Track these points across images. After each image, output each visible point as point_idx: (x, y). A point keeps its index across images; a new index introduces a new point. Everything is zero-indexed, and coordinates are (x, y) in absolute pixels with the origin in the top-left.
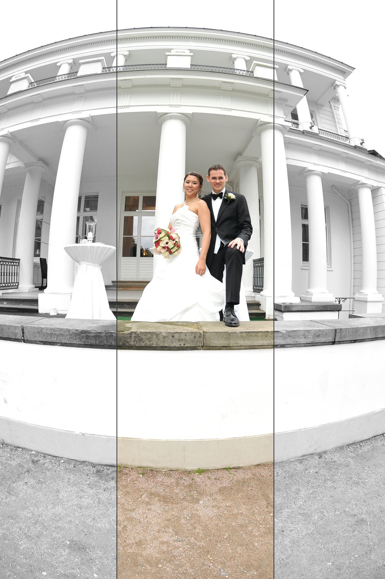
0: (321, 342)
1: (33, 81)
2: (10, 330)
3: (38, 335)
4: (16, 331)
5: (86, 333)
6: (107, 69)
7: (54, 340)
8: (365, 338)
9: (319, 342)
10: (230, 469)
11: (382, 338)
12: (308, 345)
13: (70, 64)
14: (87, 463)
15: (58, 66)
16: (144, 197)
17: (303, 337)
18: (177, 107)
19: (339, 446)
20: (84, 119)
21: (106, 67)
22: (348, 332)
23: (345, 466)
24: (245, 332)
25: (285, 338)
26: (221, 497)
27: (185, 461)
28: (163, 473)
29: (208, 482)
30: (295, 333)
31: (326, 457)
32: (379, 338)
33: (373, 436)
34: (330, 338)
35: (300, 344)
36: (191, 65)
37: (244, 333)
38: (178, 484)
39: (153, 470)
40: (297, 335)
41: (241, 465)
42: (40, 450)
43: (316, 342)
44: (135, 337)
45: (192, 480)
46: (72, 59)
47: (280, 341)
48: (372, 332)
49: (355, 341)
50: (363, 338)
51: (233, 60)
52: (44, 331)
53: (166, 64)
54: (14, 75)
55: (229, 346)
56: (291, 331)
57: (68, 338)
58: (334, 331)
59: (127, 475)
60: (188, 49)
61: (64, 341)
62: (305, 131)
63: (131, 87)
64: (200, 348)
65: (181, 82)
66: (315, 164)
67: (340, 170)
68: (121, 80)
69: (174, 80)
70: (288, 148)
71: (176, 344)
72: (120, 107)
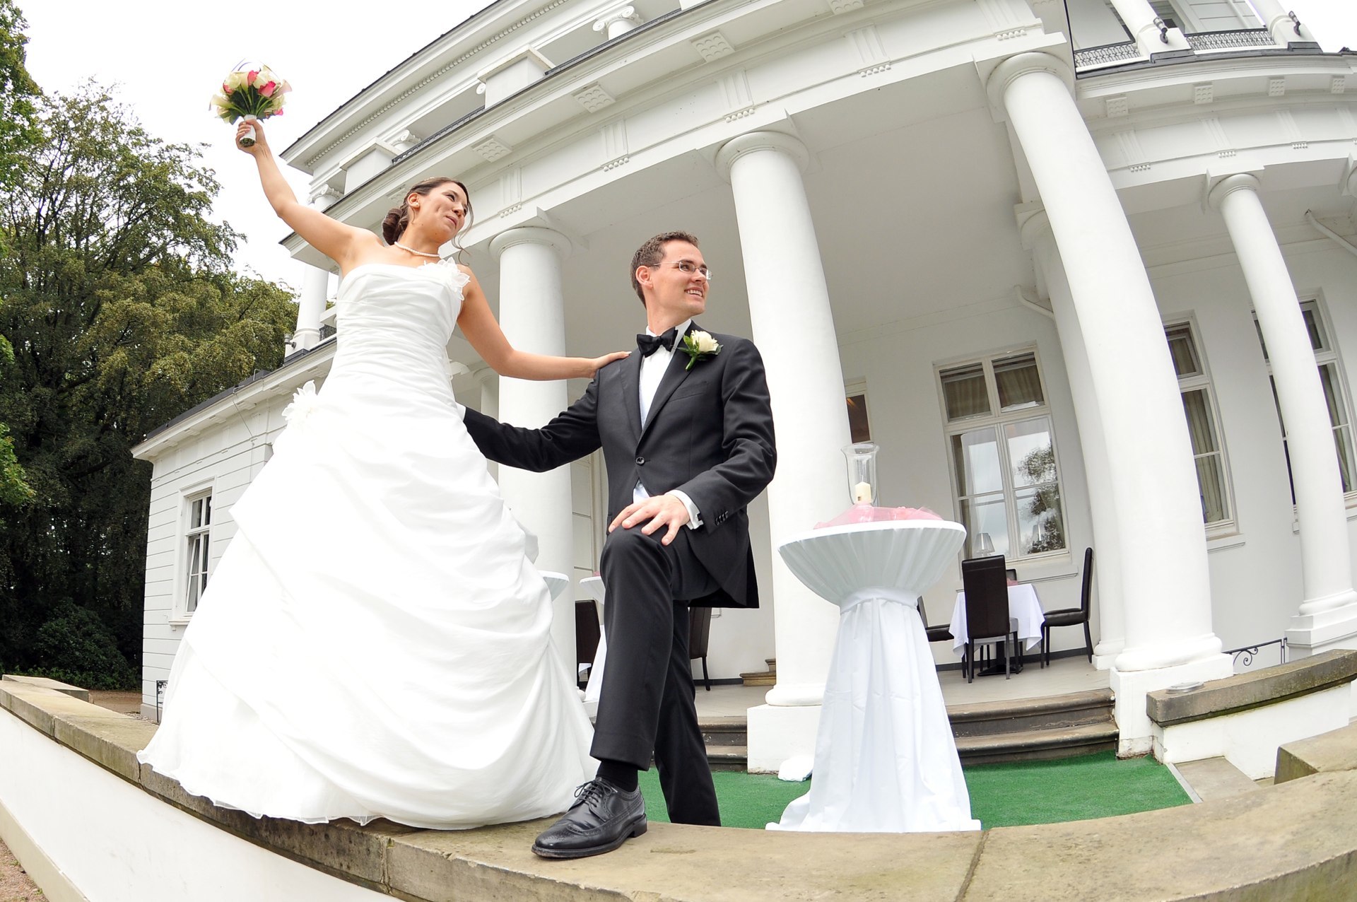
20: (528, 224)
24: (496, 869)
37: (490, 871)
62: (1155, 57)
63: (614, 101)
64: (385, 889)
65: (723, 39)
66: (1224, 153)
67: (1290, 144)
68: (575, 94)
69: (702, 41)
70: (1137, 129)
71: (333, 861)
72: (607, 165)
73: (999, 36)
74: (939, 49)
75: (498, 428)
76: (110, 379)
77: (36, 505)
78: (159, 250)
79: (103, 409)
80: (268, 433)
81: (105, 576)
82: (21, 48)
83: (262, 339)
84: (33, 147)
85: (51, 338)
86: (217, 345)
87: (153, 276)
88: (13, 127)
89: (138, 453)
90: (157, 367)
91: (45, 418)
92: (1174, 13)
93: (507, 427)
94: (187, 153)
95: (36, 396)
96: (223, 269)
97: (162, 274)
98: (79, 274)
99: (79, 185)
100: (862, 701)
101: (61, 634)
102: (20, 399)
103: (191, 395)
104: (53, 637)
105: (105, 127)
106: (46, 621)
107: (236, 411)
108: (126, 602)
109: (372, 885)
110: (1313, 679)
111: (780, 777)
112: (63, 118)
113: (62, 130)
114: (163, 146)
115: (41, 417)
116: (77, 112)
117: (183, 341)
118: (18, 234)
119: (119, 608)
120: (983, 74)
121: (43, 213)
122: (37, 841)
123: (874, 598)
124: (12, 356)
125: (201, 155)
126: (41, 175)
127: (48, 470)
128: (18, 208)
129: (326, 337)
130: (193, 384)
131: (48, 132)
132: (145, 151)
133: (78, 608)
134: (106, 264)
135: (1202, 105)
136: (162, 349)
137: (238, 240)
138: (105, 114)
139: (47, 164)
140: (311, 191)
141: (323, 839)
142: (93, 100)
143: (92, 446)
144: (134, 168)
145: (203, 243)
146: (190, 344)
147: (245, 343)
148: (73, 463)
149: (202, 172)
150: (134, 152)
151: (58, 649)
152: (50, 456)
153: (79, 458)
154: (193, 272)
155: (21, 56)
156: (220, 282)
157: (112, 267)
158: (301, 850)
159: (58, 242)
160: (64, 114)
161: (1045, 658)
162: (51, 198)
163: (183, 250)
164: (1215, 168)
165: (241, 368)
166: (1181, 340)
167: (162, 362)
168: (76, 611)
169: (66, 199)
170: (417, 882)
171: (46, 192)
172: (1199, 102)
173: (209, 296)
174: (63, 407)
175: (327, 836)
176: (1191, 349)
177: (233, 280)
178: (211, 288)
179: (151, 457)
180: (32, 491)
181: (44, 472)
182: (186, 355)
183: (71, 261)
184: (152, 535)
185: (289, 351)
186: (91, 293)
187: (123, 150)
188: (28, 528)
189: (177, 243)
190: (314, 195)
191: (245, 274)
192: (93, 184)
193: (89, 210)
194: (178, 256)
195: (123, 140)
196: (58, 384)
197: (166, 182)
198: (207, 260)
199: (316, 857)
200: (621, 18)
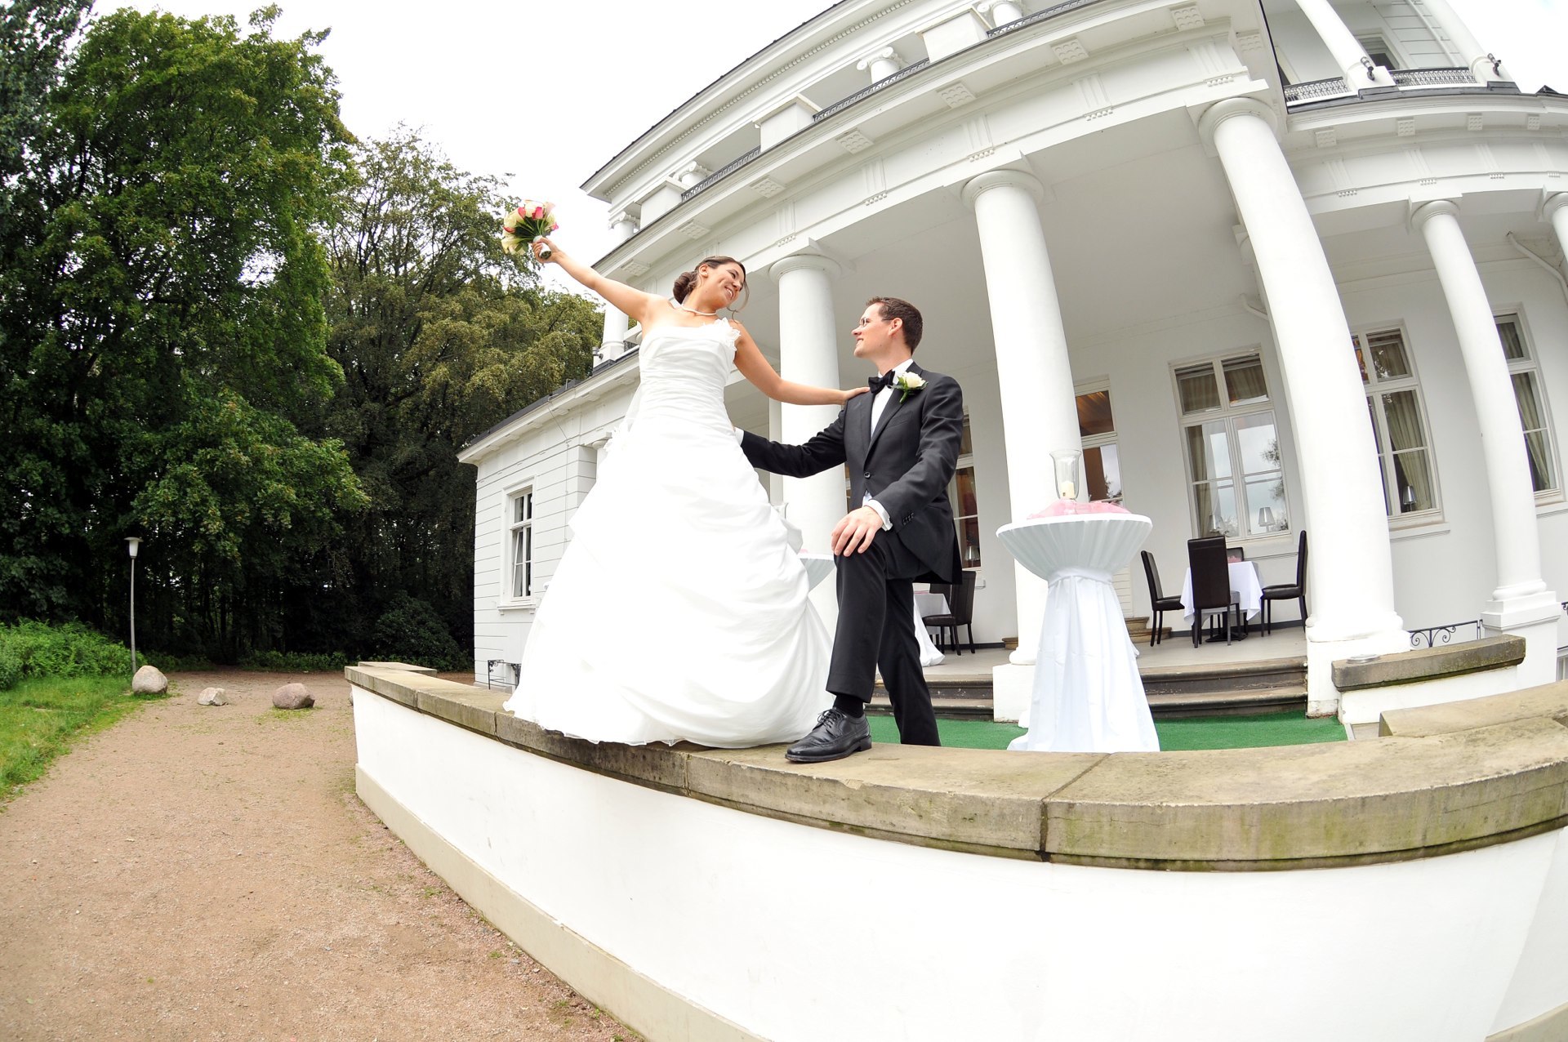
0: (982, 841)
9: (975, 840)
12: (938, 843)
14: (568, 987)
17: (913, 812)
18: (987, 156)
22: (1105, 820)
25: (855, 807)
30: (887, 794)
32: (1305, 862)
34: (1021, 834)
35: (908, 835)
37: (756, 771)
40: (892, 802)
43: (963, 839)
47: (842, 812)
48: (1254, 830)
49: (1155, 865)
50: (1197, 856)
55: (731, 798)
56: (874, 786)
58: (1035, 813)
62: (1362, 93)
63: (872, 144)
64: (686, 793)
65: (964, 89)
66: (1424, 181)
67: (1487, 174)
68: (838, 138)
69: (946, 91)
70: (1344, 158)
71: (649, 775)
72: (868, 199)
73: (1209, 83)
74: (1155, 95)
75: (769, 446)
76: (433, 392)
77: (371, 509)
78: (472, 273)
79: (428, 417)
80: (580, 436)
81: (434, 569)
82: (335, 103)
83: (571, 348)
84: (350, 187)
85: (377, 358)
86: (530, 356)
87: (469, 296)
88: (332, 172)
89: (463, 458)
90: (476, 379)
91: (375, 430)
92: (1387, 48)
93: (776, 445)
94: (493, 183)
95: (366, 411)
96: (532, 285)
97: (476, 294)
98: (400, 299)
99: (396, 219)
100: (1062, 659)
101: (398, 624)
102: (352, 414)
103: (507, 402)
104: (390, 627)
105: (416, 164)
106: (383, 614)
107: (551, 417)
108: (456, 591)
109: (676, 791)
110: (1480, 660)
111: (1020, 725)
112: (376, 160)
113: (377, 171)
114: (471, 178)
115: (371, 430)
116: (389, 153)
117: (499, 354)
118: (340, 266)
119: (450, 597)
120: (1195, 117)
121: (364, 246)
122: (399, 800)
123: (1072, 576)
124: (343, 378)
125: (507, 185)
126: (360, 211)
127: (380, 477)
128: (339, 243)
129: (629, 348)
130: (509, 392)
131: (363, 173)
132: (454, 184)
133: (412, 599)
134: (425, 287)
135: (1405, 137)
136: (479, 362)
138: (415, 153)
139: (365, 201)
141: (642, 759)
142: (404, 142)
143: (420, 454)
144: (445, 200)
145: (512, 264)
146: (505, 356)
147: (555, 352)
148: (403, 469)
149: (509, 200)
150: (444, 186)
151: (395, 638)
152: (381, 464)
153: (408, 464)
154: (504, 288)
155: (336, 110)
156: (529, 297)
157: (430, 290)
158: (625, 770)
159: (378, 270)
160: (378, 156)
161: (1266, 628)
162: (370, 232)
163: (494, 271)
164: (1417, 194)
165: (552, 375)
166: (1393, 345)
167: (480, 374)
168: (410, 602)
169: (383, 232)
170: (707, 783)
171: (365, 227)
172: (1402, 135)
173: (520, 311)
174: (391, 419)
175: (644, 757)
176: (1402, 352)
177: (541, 294)
178: (522, 304)
179: (475, 461)
180: (367, 498)
181: (377, 479)
182: (502, 367)
183: (392, 288)
184: (479, 530)
185: (597, 362)
186: (411, 315)
187: (434, 184)
188: (364, 531)
189: (489, 264)
190: (613, 221)
191: (552, 288)
192: (409, 216)
193: (405, 241)
194: (491, 276)
195: (433, 175)
196: (385, 399)
197: (476, 211)
198: (516, 279)
199: (637, 774)
200: (882, 58)
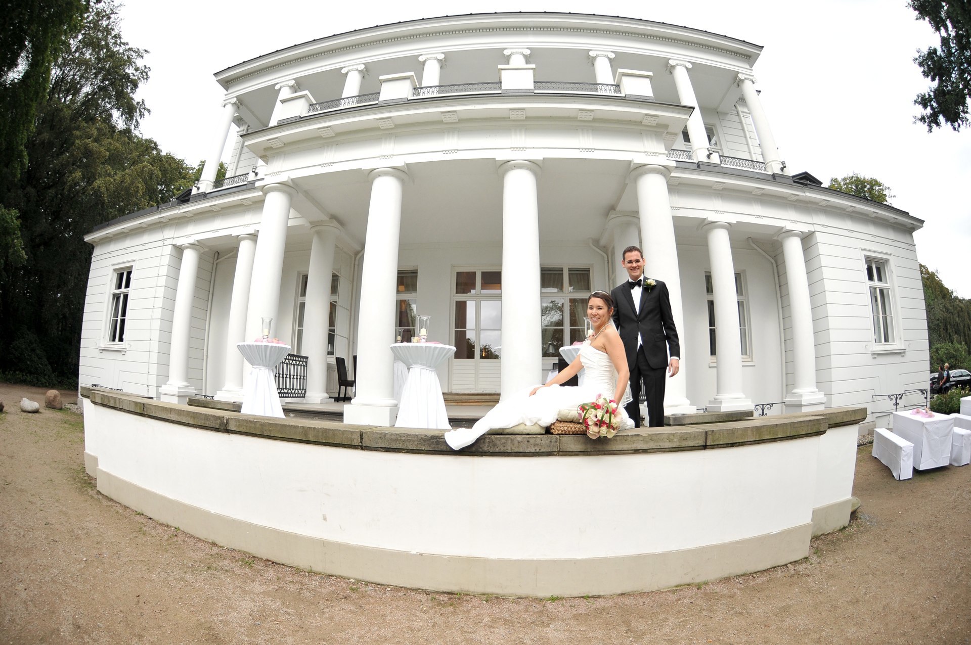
0: (689, 445)
1: (315, 102)
2: (345, 435)
3: (380, 440)
4: (353, 437)
5: (436, 439)
6: (419, 90)
7: (399, 446)
8: (746, 440)
9: (686, 446)
10: (589, 597)
11: (770, 440)
12: (674, 449)
13: (360, 72)
14: (420, 590)
15: (344, 74)
16: (483, 273)
17: (668, 440)
18: (521, 151)
19: (725, 577)
20: (397, 168)
21: (418, 87)
22: (721, 434)
23: (728, 597)
25: (647, 442)
26: (575, 623)
27: (536, 586)
28: (511, 600)
29: (562, 609)
30: (658, 436)
31: (707, 588)
33: (772, 566)
34: (700, 441)
35: (665, 448)
36: (534, 82)
38: (526, 611)
39: (499, 598)
40: (660, 438)
41: (602, 594)
42: (360, 577)
43: (683, 446)
44: (489, 442)
45: (543, 607)
46: (363, 64)
47: (641, 445)
49: (732, 445)
50: (743, 441)
51: (592, 61)
52: (388, 436)
53: (501, 82)
54: (278, 83)
55: (586, 452)
56: (654, 434)
57: (416, 444)
58: (704, 434)
59: (468, 601)
60: (527, 48)
61: (410, 447)
62: (700, 163)
63: (457, 121)
65: (524, 113)
66: (718, 212)
67: (753, 215)
68: (443, 112)
72: (446, 151)
73: (646, 153)
80: (174, 238)
89: (87, 238)
90: (96, 184)
95: (27, 193)
102: (20, 193)
107: (157, 222)
117: (109, 170)
132: (118, 48)
136: (99, 173)
137: (146, 113)
138: (108, 22)
140: (225, 99)
144: (110, 58)
146: (112, 172)
147: (141, 176)
150: (113, 48)
164: (711, 217)
167: (98, 181)
168: (28, 335)
172: (715, 188)
179: (94, 242)
180: (25, 256)
183: (65, 109)
185: (195, 191)
190: (226, 102)
200: (436, 59)
